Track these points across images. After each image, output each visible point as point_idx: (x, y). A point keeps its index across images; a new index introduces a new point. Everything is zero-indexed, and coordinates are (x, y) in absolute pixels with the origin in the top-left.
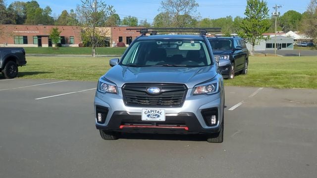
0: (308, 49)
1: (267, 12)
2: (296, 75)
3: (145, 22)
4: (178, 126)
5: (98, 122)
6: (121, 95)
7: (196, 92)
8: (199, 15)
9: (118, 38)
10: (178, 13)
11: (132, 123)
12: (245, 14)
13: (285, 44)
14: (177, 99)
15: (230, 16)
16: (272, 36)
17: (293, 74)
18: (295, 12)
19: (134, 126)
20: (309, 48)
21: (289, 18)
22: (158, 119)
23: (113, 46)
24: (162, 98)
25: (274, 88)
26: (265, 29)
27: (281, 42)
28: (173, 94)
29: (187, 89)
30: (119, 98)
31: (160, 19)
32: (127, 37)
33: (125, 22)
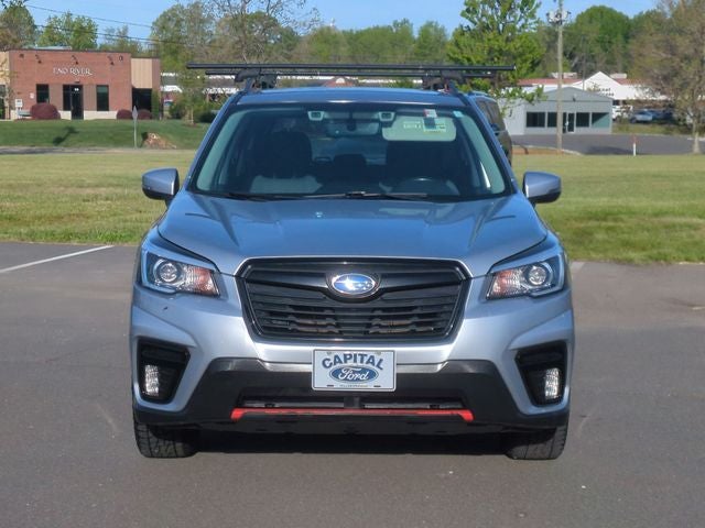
0: (657, 132)
1: (534, 11)
2: (668, 219)
3: (123, 35)
4: (432, 408)
5: (145, 396)
6: (235, 300)
7: (496, 288)
8: (313, 16)
9: (35, 88)
10: (243, 8)
11: (269, 399)
12: (463, 15)
13: (587, 115)
14: (434, 315)
15: (406, 21)
16: (549, 87)
17: (656, 215)
18: (610, 11)
19: (279, 410)
20: (658, 128)
21: (594, 32)
22: (369, 386)
23: (14, 115)
24: (384, 310)
25: (619, 262)
26: (528, 64)
27: (574, 109)
28: (420, 298)
29: (469, 279)
30: (231, 311)
31: (171, 25)
32: (66, 88)
33: (52, 35)
